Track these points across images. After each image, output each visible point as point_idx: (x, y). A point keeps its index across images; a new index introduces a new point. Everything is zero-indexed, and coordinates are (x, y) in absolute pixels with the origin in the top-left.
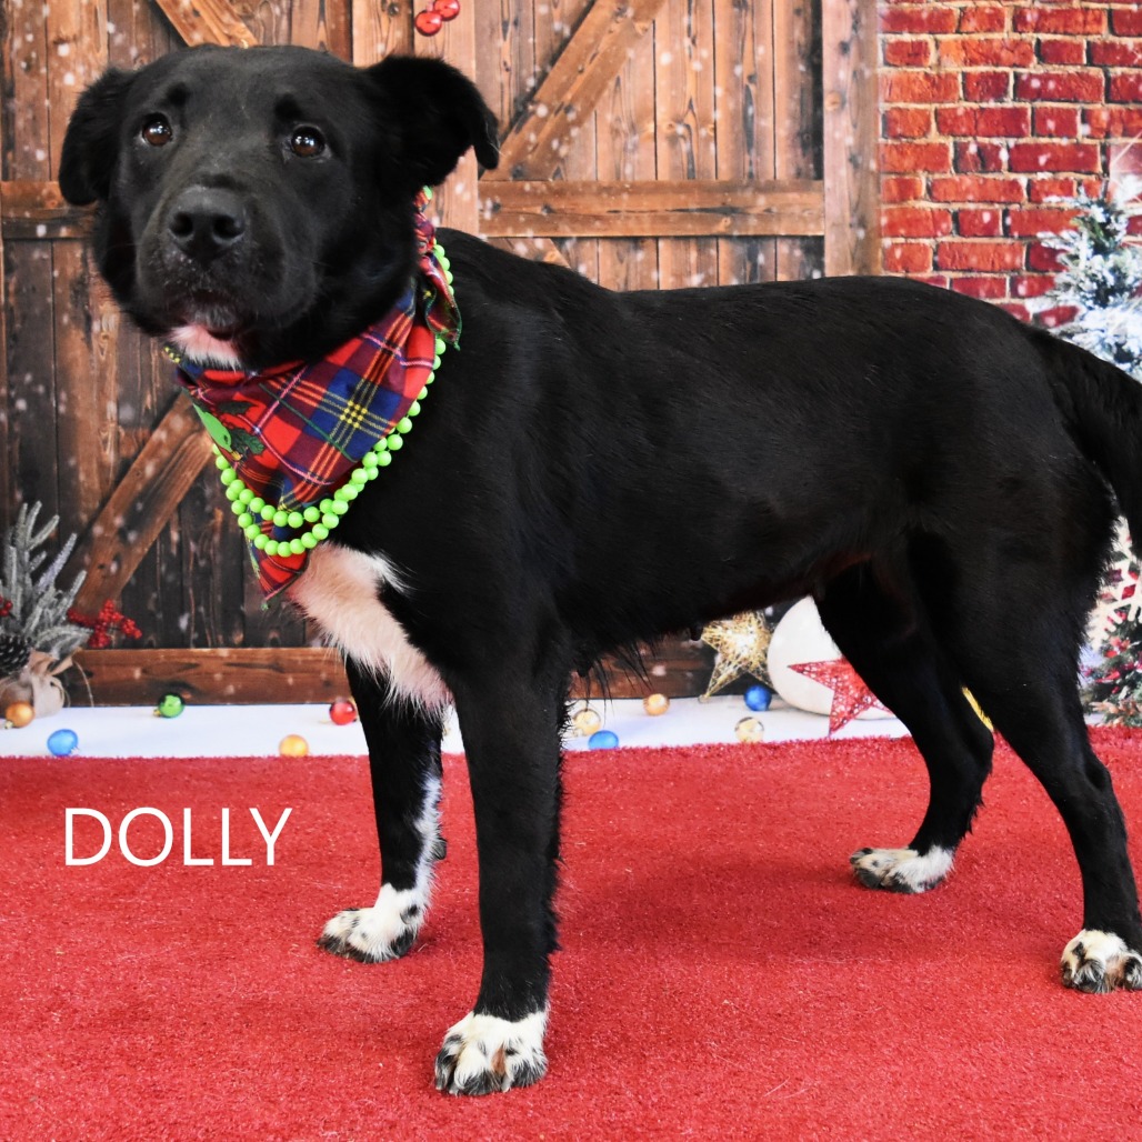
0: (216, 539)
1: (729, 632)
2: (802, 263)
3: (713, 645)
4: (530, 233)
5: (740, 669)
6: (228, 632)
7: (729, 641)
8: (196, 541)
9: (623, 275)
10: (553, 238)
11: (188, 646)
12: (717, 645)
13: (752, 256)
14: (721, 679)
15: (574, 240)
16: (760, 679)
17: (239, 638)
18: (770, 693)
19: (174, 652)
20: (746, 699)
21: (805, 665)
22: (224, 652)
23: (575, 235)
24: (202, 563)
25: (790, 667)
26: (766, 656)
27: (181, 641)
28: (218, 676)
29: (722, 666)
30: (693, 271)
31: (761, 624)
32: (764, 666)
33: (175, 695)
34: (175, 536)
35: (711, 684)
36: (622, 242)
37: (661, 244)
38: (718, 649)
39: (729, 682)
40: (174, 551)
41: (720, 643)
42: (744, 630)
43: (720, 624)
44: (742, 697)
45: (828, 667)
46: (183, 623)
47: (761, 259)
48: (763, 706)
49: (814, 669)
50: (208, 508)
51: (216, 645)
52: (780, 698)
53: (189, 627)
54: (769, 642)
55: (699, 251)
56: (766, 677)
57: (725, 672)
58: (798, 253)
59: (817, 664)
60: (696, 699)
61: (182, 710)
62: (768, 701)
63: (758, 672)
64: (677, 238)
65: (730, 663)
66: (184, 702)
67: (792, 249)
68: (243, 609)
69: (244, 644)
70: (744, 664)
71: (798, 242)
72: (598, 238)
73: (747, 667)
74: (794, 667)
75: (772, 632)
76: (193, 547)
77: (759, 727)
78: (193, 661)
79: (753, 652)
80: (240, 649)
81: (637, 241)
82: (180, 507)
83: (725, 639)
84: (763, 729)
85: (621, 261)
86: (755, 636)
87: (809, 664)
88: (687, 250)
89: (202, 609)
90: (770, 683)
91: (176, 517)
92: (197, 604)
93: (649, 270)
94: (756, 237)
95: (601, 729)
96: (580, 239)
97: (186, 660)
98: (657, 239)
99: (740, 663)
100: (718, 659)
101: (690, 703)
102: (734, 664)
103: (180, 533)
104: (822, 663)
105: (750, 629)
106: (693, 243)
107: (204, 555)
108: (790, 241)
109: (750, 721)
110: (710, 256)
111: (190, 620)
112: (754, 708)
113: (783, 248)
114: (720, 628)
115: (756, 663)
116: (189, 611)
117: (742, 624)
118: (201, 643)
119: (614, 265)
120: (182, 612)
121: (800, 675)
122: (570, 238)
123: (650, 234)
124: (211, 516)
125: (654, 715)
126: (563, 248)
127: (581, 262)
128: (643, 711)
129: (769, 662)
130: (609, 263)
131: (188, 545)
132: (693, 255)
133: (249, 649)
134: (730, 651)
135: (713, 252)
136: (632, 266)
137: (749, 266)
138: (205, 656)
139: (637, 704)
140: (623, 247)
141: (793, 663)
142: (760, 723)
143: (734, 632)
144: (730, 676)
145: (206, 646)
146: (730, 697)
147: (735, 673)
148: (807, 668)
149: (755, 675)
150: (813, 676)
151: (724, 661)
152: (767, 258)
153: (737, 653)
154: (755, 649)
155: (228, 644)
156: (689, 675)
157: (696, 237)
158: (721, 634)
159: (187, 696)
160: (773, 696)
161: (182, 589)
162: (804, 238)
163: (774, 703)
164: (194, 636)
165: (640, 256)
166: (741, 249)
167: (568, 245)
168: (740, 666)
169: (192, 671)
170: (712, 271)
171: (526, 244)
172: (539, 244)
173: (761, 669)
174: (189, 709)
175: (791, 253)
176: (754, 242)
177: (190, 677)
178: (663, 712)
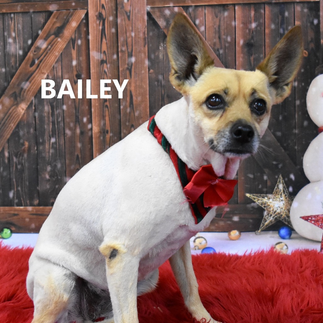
0: (25, 155)
1: (271, 200)
2: (308, 15)
3: (263, 206)
4: (171, 5)
5: (276, 219)
6: (31, 199)
7: (271, 204)
8: (16, 156)
9: (218, 24)
10: (183, 7)
11: (13, 206)
12: (265, 207)
13: (282, 13)
14: (266, 223)
15: (193, 7)
16: (286, 223)
17: (36, 202)
18: (291, 230)
19: (7, 208)
20: (279, 233)
21: (309, 217)
22: (30, 208)
23: (193, 5)
24: (19, 167)
25: (301, 217)
26: (289, 212)
27: (10, 203)
28: (27, 220)
29: (267, 216)
30: (253, 21)
31: (287, 197)
32: (289, 217)
33: (8, 228)
34: (7, 154)
35: (261, 225)
36: (217, 7)
37: (237, 8)
38: (265, 209)
39: (270, 224)
40: (6, 161)
41: (266, 205)
42: (278, 199)
43: (267, 196)
44: (277, 232)
45: (320, 218)
46: (11, 195)
47: (286, 14)
48: (288, 237)
49: (314, 219)
50: (21, 141)
51: (26, 205)
52: (296, 233)
53: (14, 197)
54: (291, 205)
55: (255, 11)
56: (289, 222)
57: (269, 220)
58: (306, 10)
59: (315, 216)
60: (254, 233)
61: (11, 236)
62: (290, 234)
63: (285, 220)
64: (245, 4)
65: (271, 215)
66: (12, 232)
67: (302, 8)
68: (38, 188)
69: (39, 205)
70: (278, 216)
71: (306, 5)
72: (205, 6)
73: (280, 217)
74: (303, 218)
75: (292, 200)
76: (15, 159)
77: (285, 247)
78: (16, 213)
79: (283, 210)
80: (37, 207)
81: (224, 7)
82: (8, 141)
83: (269, 203)
84: (287, 248)
85: (217, 17)
86: (284, 202)
87: (311, 216)
88: (250, 11)
89: (19, 188)
90: (291, 225)
91: (7, 145)
92: (17, 186)
93: (231, 21)
94: (284, 3)
95: (207, 246)
96: (196, 6)
97: (12, 212)
98: (234, 5)
99: (276, 215)
100: (265, 213)
101: (251, 235)
102: (273, 216)
103: (9, 153)
104: (318, 216)
105: (281, 199)
106: (252, 6)
107: (20, 163)
108: (302, 5)
109: (281, 244)
110: (261, 13)
111: (14, 194)
112: (283, 238)
113: (298, 8)
114: (266, 198)
115: (284, 215)
116: (14, 189)
117: (277, 196)
118: (19, 204)
119: (213, 18)
120: (10, 190)
121: (306, 222)
122: (191, 6)
123: (231, 3)
124: (23, 144)
125: (233, 240)
126: (188, 11)
127: (197, 18)
128: (228, 238)
129: (291, 215)
130: (210, 17)
131: (13, 159)
132: (253, 13)
133: (41, 207)
134: (271, 209)
135: (262, 11)
136: (222, 19)
137: (280, 17)
138: (21, 210)
139: (225, 235)
140: (217, 10)
141: (303, 216)
142: (286, 245)
143: (273, 200)
144: (271, 222)
145: (22, 206)
146: (271, 232)
147: (273, 220)
148: (310, 218)
149: (284, 221)
150: (313, 222)
151: (268, 214)
152: (289, 14)
153: (274, 210)
154: (284, 209)
155: (31, 205)
156: (251, 221)
157: (254, 4)
158: (267, 201)
159: (13, 229)
160: (293, 232)
161: (10, 179)
162: (309, 3)
163: (293, 235)
164: (16, 201)
165: (226, 14)
166: (276, 10)
167: (191, 10)
168: (276, 217)
169: (15, 217)
170: (262, 21)
171: (170, 10)
172: (176, 9)
173: (287, 218)
174: (14, 235)
175: (302, 11)
176: (283, 6)
177: (14, 220)
178: (238, 238)
